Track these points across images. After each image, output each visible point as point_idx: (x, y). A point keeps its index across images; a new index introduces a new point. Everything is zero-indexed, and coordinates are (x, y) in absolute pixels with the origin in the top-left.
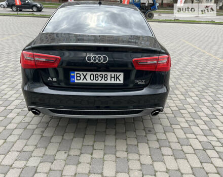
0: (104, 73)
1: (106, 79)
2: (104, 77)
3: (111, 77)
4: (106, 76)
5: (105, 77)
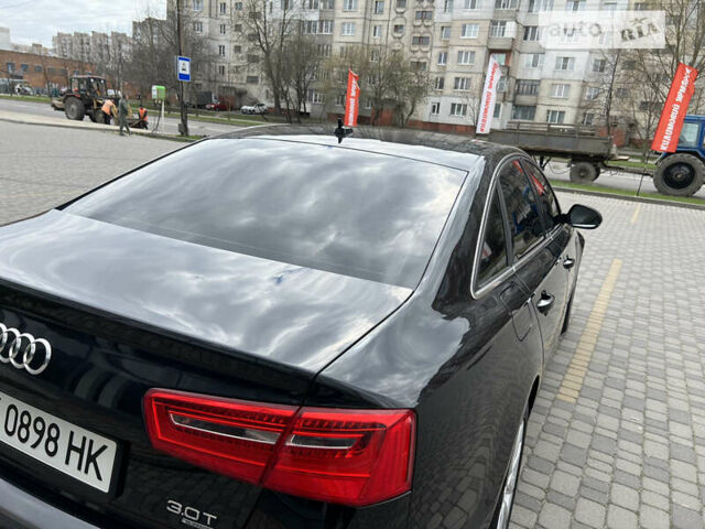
0: (49, 419)
1: (51, 447)
2: (46, 436)
3: (71, 447)
4: (54, 434)
5: (50, 439)
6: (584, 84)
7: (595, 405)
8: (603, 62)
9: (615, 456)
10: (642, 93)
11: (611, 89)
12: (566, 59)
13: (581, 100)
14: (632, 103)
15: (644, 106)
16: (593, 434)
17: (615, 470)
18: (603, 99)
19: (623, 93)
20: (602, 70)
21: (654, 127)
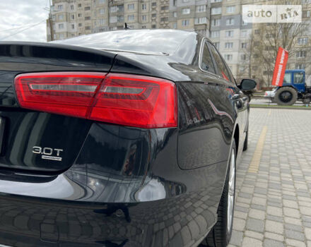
6: (238, 65)
7: (267, 173)
8: (245, 56)
9: (281, 190)
10: (264, 68)
11: (250, 66)
12: (229, 56)
13: (237, 72)
14: (260, 72)
15: (265, 73)
16: (268, 183)
17: (283, 195)
18: (247, 71)
19: (256, 68)
20: (245, 59)
21: (271, 80)
